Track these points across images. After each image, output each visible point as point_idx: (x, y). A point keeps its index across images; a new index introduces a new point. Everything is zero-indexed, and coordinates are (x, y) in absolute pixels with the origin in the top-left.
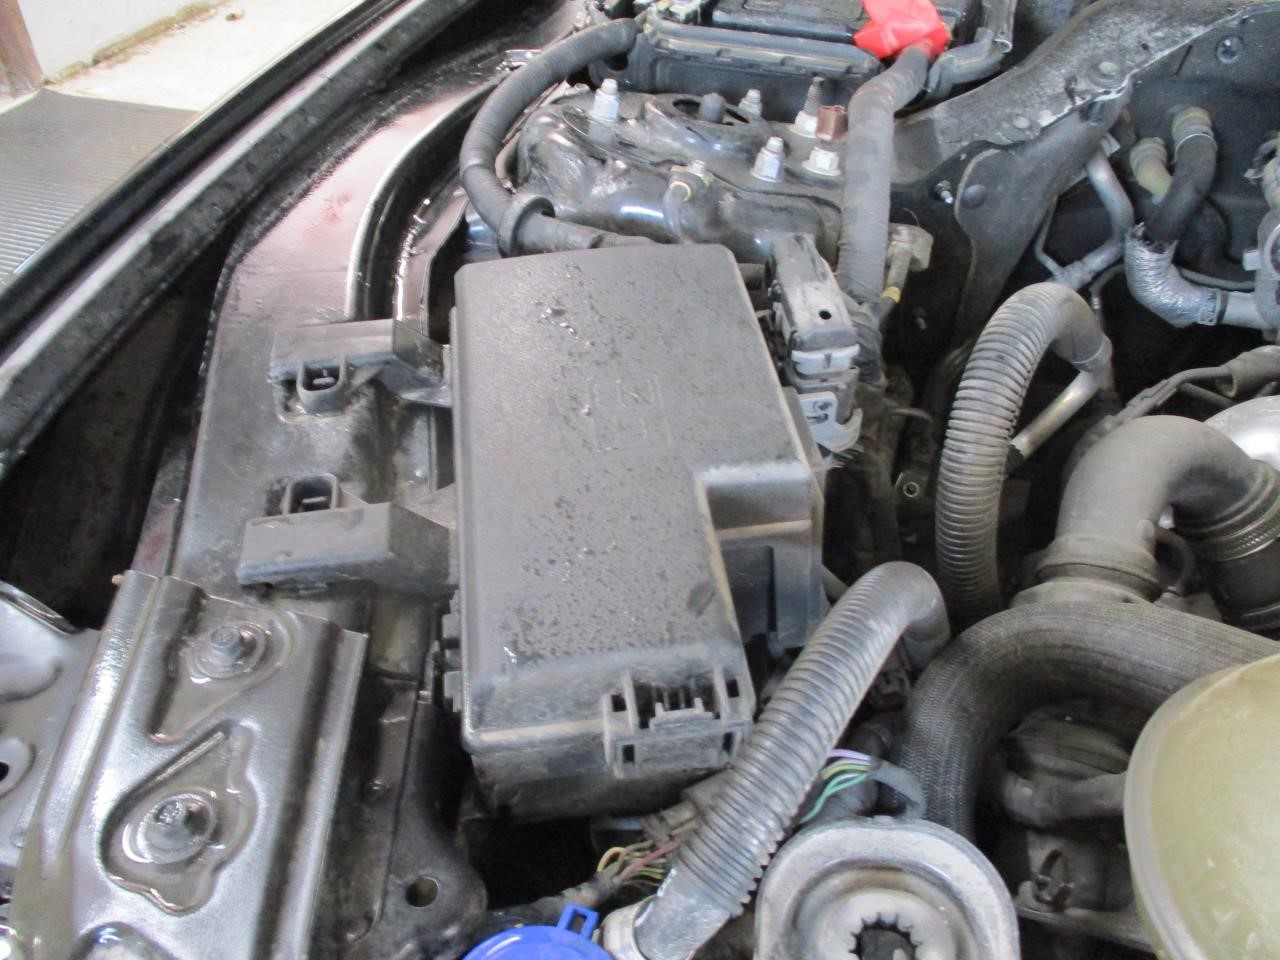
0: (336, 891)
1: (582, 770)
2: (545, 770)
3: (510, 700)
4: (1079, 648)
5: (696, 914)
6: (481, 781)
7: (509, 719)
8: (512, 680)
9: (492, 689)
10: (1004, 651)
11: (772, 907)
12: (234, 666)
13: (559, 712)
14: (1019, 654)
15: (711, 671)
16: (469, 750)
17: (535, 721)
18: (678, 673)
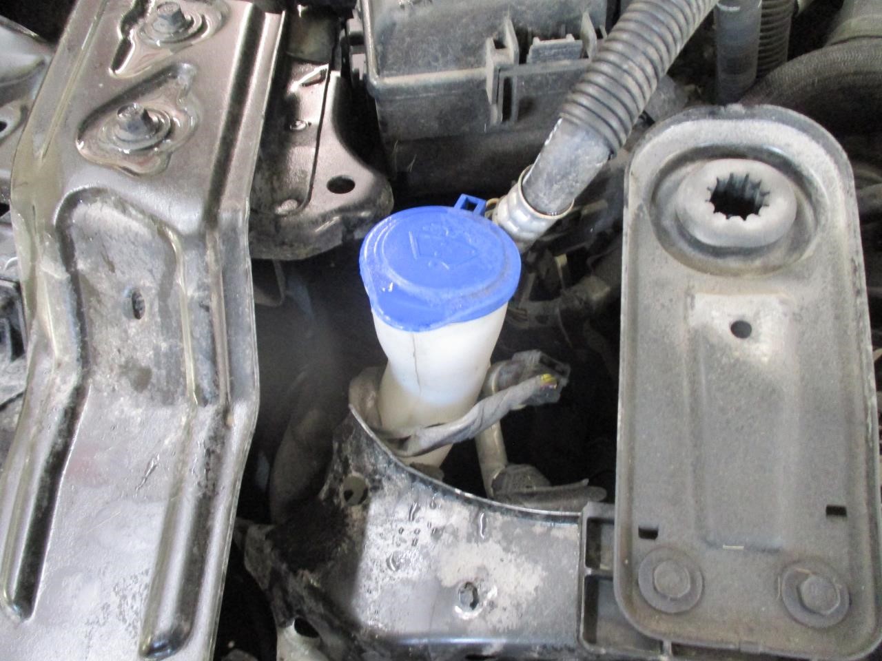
0: (272, 183)
1: (466, 128)
2: (435, 125)
3: (408, 39)
4: (869, 73)
5: (580, 152)
6: (384, 135)
7: (408, 64)
8: (410, 15)
9: (394, 24)
10: (803, 83)
11: (636, 179)
12: (176, 33)
13: (449, 57)
14: (815, 85)
15: (579, 18)
16: (373, 94)
17: (429, 67)
18: (550, 17)
